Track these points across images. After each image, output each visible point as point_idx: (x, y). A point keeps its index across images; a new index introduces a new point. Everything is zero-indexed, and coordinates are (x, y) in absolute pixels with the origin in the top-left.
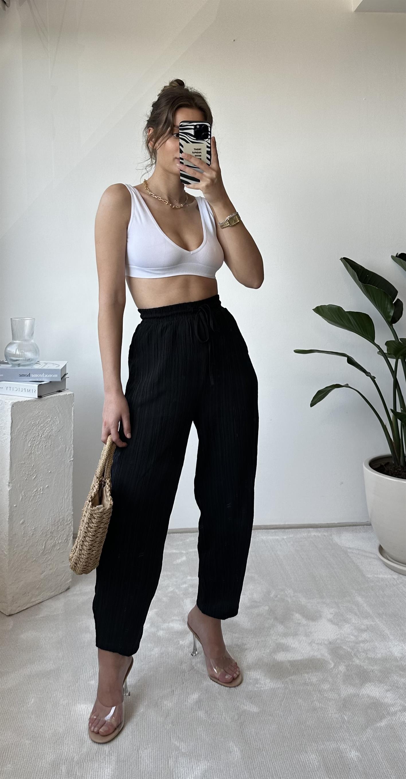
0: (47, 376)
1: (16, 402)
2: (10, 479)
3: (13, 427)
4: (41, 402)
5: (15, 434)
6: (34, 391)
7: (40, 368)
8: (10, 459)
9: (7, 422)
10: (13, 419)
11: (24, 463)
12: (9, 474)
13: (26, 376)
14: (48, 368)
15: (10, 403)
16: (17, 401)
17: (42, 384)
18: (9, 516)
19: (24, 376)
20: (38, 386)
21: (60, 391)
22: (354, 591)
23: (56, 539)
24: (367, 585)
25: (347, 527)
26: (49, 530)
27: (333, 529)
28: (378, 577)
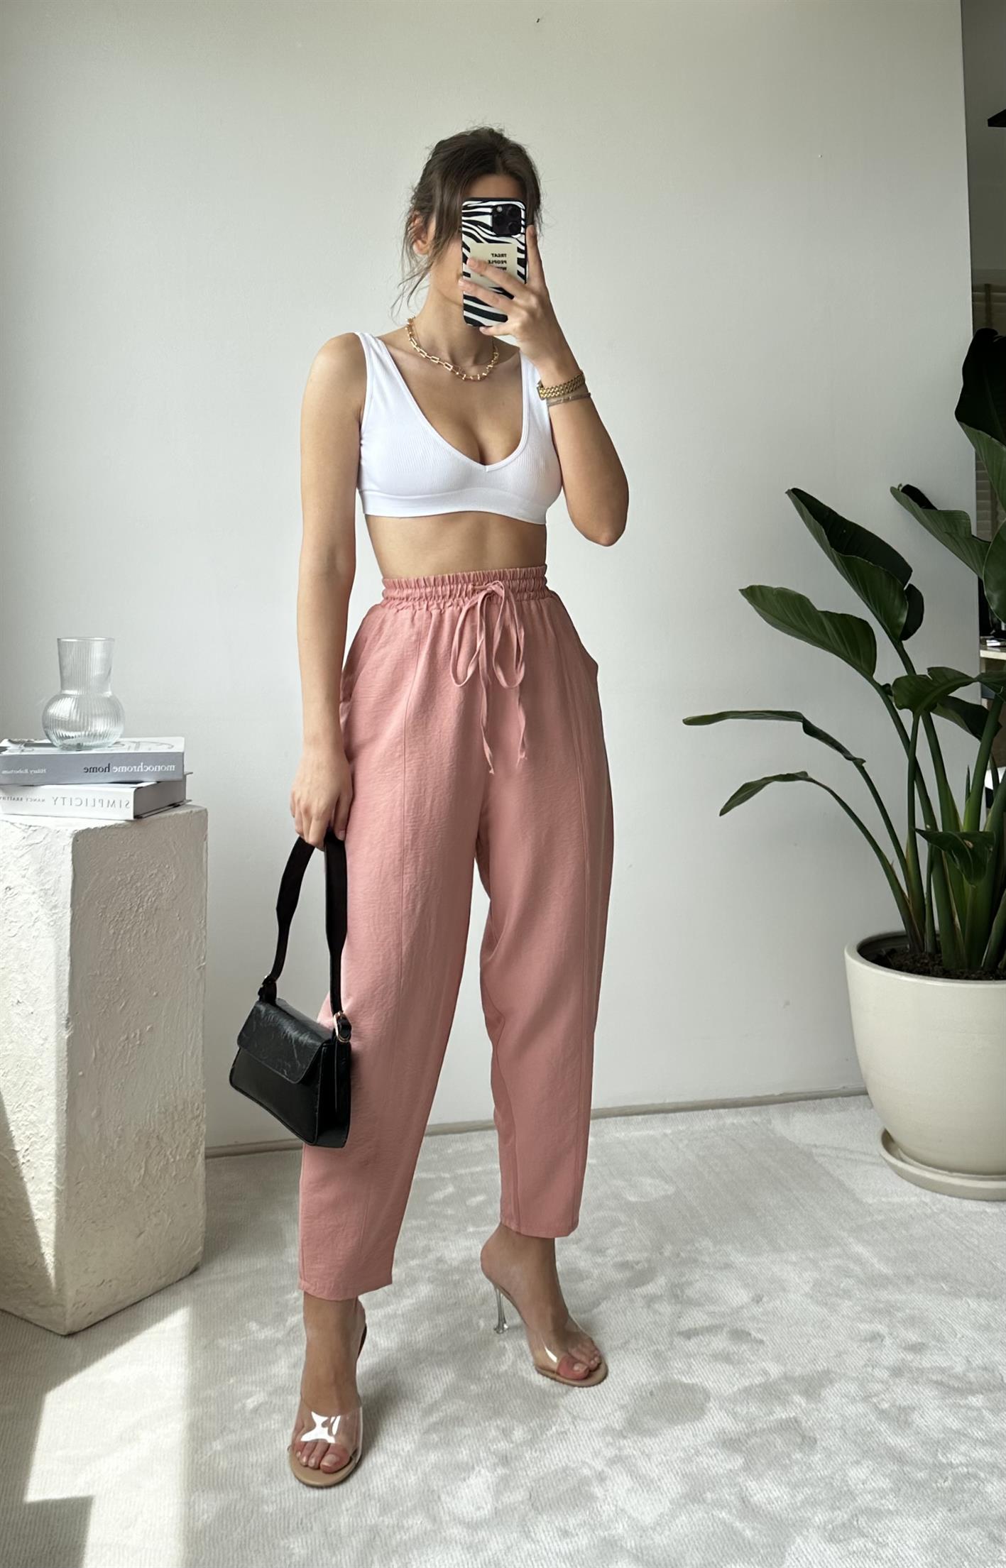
0: (151, 768)
1: (83, 831)
2: (68, 1010)
3: (76, 889)
4: (137, 832)
5: (80, 907)
7: (132, 751)
8: (69, 964)
9: (61, 879)
10: (76, 871)
11: (100, 974)
12: (67, 1000)
13: (102, 769)
14: (151, 751)
15: (67, 833)
16: (84, 828)
17: (142, 788)
18: (68, 1100)
19: (95, 770)
20: (134, 791)
21: (175, 805)
22: (845, 1234)
23: (168, 1153)
24: (869, 1219)
25: (800, 1102)
26: (154, 1131)
27: (772, 1108)
28: (889, 1203)
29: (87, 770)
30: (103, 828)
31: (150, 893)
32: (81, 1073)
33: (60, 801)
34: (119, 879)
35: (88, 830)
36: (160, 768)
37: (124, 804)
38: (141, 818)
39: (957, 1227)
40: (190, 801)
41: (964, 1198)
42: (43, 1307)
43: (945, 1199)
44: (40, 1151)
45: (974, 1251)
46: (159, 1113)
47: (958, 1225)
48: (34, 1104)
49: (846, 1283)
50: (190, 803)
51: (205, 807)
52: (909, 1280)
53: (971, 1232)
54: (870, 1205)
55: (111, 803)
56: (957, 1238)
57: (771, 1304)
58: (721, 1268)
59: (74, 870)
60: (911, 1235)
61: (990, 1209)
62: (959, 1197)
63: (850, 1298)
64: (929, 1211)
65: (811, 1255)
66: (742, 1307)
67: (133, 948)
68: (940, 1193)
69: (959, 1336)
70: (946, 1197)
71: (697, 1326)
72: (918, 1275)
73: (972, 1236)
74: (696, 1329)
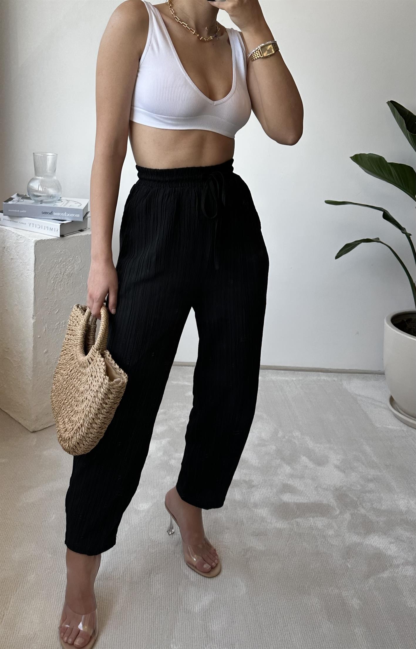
0: (70, 215)
1: (39, 240)
2: (34, 312)
3: (36, 264)
4: (62, 242)
5: (39, 271)
6: (56, 230)
7: (62, 206)
8: (34, 294)
9: (31, 259)
10: (36, 257)
11: (47, 298)
12: (33, 308)
13: (49, 213)
14: (71, 207)
15: (33, 240)
17: (64, 223)
18: (33, 346)
19: (46, 213)
20: (61, 225)
21: (81, 231)
22: (362, 440)
28: (386, 428)
29: (43, 213)
30: (48, 240)
31: (69, 267)
32: (39, 336)
34: (55, 261)
36: (73, 215)
38: (64, 236)
42: (25, 420)
55: (51, 229)
64: (405, 434)
65: (344, 447)
67: (62, 289)
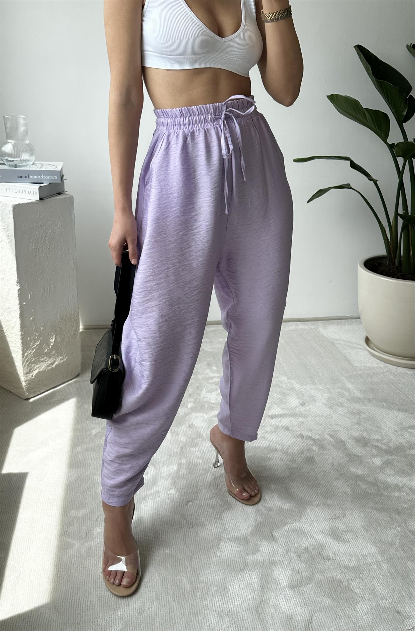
0: (47, 177)
1: (17, 205)
2: (17, 279)
3: (16, 229)
4: (42, 205)
5: (19, 237)
7: (38, 169)
9: (10, 225)
12: (16, 275)
13: (25, 177)
14: (47, 170)
15: (11, 205)
16: (18, 203)
17: (42, 186)
18: (20, 314)
19: (22, 177)
20: (39, 188)
21: (59, 194)
22: (344, 379)
23: (64, 333)
24: (355, 373)
25: (332, 321)
26: (58, 325)
27: (320, 323)
28: (365, 366)
29: (19, 177)
30: (26, 203)
31: (50, 232)
32: (24, 303)
33: (8, 190)
34: (35, 226)
35: (19, 204)
36: (50, 177)
37: (35, 193)
38: (43, 199)
39: (394, 379)
40: (67, 191)
41: (398, 366)
42: (17, 388)
43: (390, 366)
44: (11, 331)
45: (399, 390)
46: (60, 318)
47: (394, 378)
48: (7, 314)
49: (342, 400)
50: (66, 193)
51: (73, 195)
52: (369, 400)
53: (399, 382)
54: (357, 367)
55: (30, 192)
56: (393, 384)
57: (308, 407)
58: (289, 390)
59: (14, 221)
60: (373, 381)
61: (409, 372)
62: (396, 366)
63: (343, 406)
64: (382, 371)
65: (328, 386)
66: (296, 407)
67: (44, 254)
68: (388, 364)
69: (388, 426)
70: (390, 365)
71: (276, 414)
72: (374, 399)
73: (400, 383)
74: (275, 415)
